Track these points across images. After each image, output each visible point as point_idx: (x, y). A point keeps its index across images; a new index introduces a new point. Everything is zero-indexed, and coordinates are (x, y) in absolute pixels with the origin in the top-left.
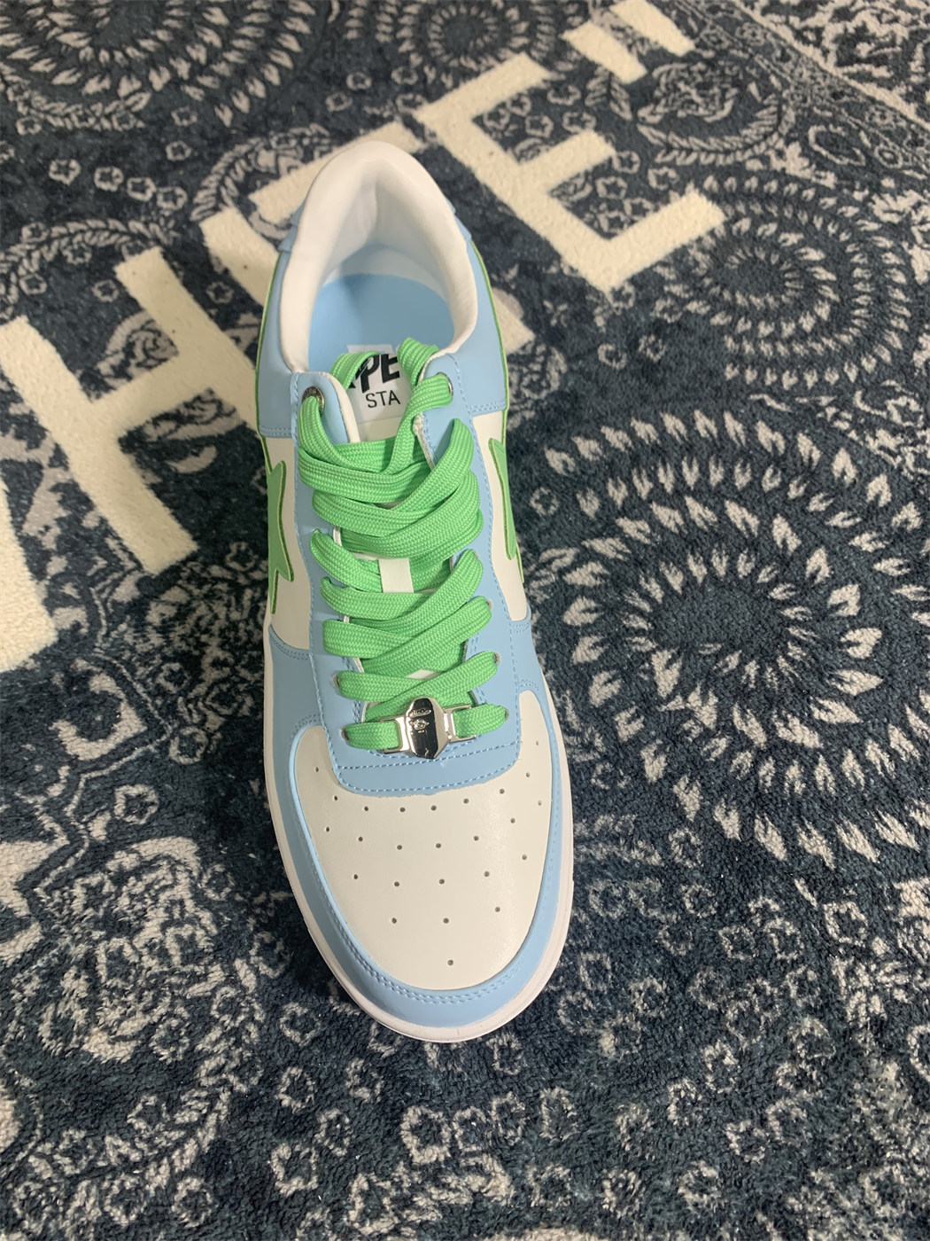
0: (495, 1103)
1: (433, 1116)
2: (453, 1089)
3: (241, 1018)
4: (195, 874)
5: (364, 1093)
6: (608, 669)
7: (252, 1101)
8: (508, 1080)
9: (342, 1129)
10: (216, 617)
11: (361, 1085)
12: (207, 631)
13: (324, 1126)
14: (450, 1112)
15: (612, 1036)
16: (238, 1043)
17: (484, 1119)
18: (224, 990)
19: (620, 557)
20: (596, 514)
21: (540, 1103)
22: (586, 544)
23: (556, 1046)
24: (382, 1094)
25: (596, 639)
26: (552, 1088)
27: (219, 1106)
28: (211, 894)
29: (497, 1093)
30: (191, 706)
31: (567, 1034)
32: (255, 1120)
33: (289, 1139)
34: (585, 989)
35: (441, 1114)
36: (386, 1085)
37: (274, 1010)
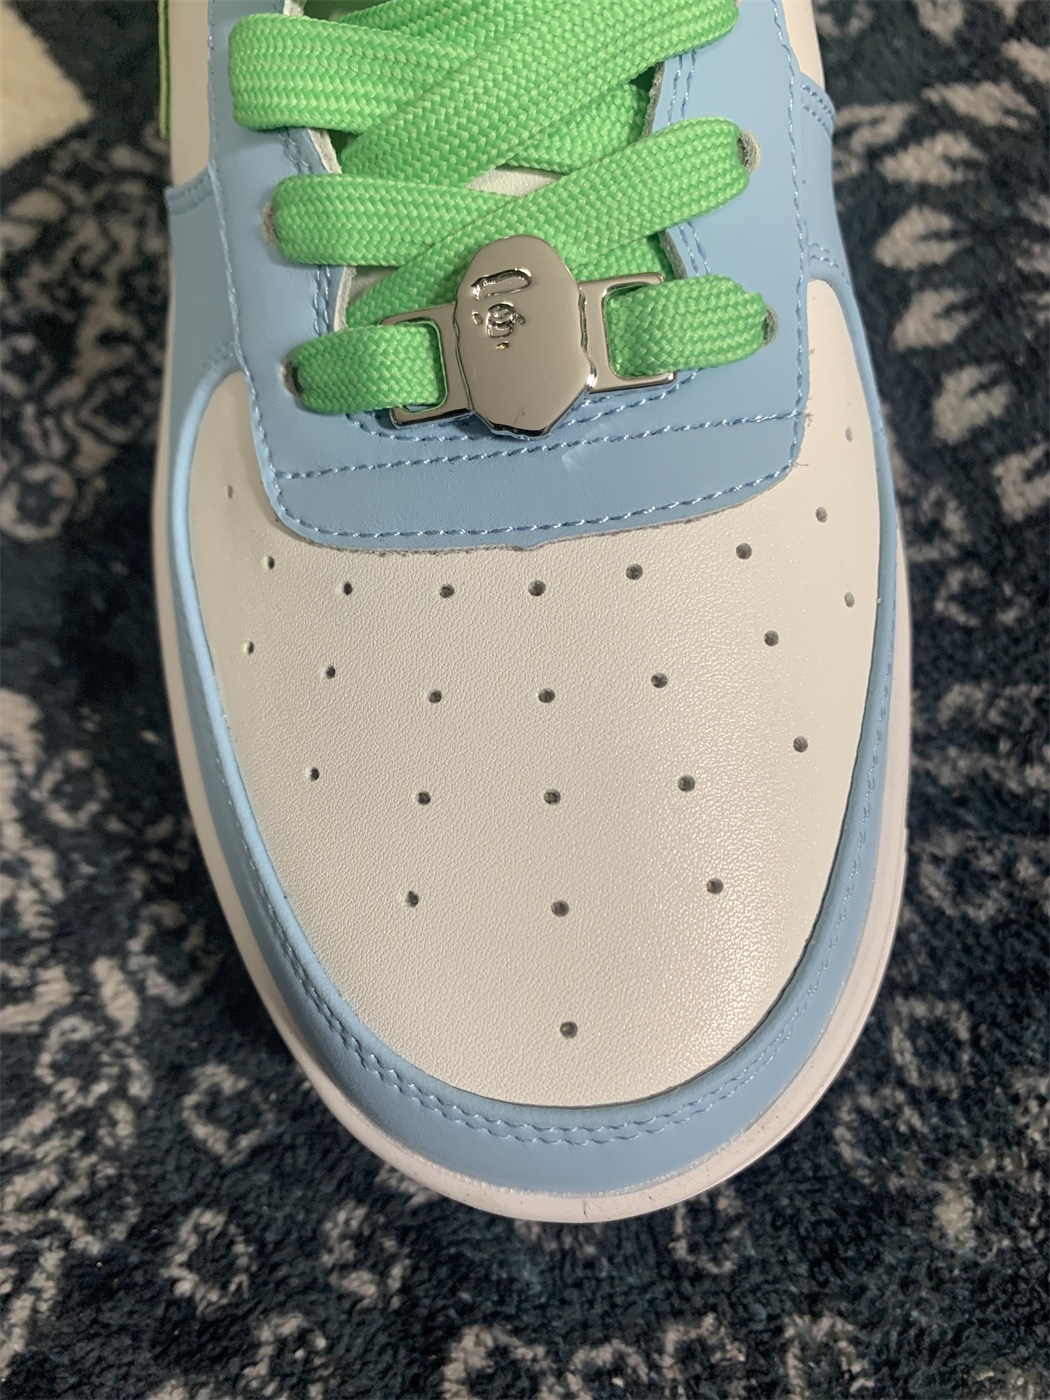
0: (673, 1336)
1: (523, 1352)
2: (572, 1294)
3: (101, 1088)
4: (29, 769)
5: (362, 1284)
6: (978, 361)
7: (111, 1276)
8: (707, 1284)
9: (307, 1360)
10: (115, 247)
11: (355, 1266)
12: (96, 275)
13: (267, 1351)
14: (563, 1346)
15: (968, 1201)
16: (88, 1144)
17: (643, 1371)
18: (68, 1022)
19: (1012, 122)
20: (958, 35)
21: (784, 1349)
22: (933, 95)
23: (828, 1213)
24: (405, 1289)
25: (950, 296)
26: (816, 1316)
27: (38, 1280)
28: (59, 815)
29: (677, 1314)
30: (49, 423)
31: (856, 1187)
32: (114, 1318)
33: (186, 1372)
34: (902, 1084)
35: (540, 1351)
36: (415, 1269)
37: (173, 1076)
